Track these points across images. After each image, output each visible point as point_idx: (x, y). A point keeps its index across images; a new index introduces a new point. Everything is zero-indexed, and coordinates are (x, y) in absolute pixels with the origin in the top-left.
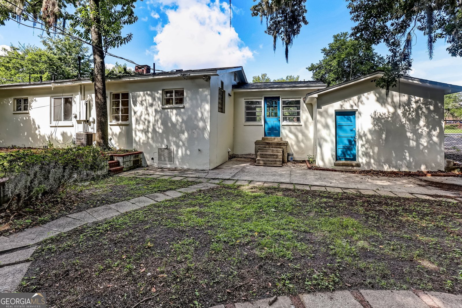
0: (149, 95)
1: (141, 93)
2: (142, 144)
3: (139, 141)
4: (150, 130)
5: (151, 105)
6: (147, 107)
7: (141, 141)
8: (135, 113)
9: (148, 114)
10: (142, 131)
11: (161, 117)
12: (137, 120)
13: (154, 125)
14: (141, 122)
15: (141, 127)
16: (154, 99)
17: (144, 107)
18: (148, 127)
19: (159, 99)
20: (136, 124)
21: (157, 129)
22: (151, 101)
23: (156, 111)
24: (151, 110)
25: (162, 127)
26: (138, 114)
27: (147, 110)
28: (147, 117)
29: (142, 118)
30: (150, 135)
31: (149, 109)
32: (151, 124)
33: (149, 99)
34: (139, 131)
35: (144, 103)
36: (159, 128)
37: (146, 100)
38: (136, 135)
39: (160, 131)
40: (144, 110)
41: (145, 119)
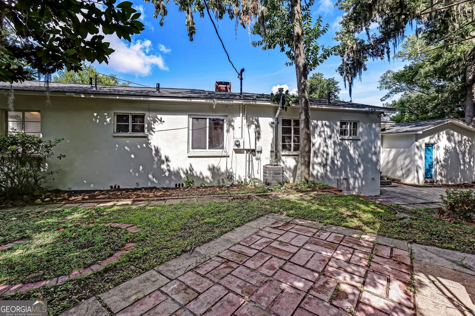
0: (327, 126)
1: (320, 123)
2: (319, 177)
3: (317, 175)
4: (329, 162)
5: (330, 137)
6: (325, 139)
7: (319, 174)
8: (313, 145)
9: (327, 146)
10: (320, 164)
11: (339, 150)
12: (315, 152)
13: (332, 158)
14: (319, 155)
15: (319, 160)
16: (332, 131)
17: (322, 139)
18: (326, 159)
19: (337, 131)
20: (314, 157)
21: (336, 162)
22: (329, 133)
23: (335, 143)
24: (329, 142)
25: (341, 160)
26: (317, 146)
27: (325, 141)
28: (325, 149)
29: (321, 150)
30: (328, 168)
31: (327, 140)
32: (330, 157)
33: (328, 131)
34: (316, 164)
35: (322, 134)
36: (338, 161)
37: (324, 131)
38: (313, 169)
39: (339, 164)
40: (322, 142)
41: (324, 152)
